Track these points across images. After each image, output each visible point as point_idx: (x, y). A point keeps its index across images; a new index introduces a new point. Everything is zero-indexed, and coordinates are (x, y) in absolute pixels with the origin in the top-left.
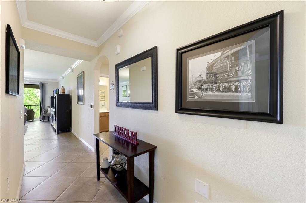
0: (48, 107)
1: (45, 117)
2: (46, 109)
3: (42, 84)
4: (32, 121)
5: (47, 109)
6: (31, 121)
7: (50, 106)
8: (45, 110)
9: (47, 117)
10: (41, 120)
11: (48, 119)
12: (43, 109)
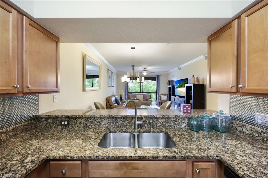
3: (158, 76)
10: (156, 105)
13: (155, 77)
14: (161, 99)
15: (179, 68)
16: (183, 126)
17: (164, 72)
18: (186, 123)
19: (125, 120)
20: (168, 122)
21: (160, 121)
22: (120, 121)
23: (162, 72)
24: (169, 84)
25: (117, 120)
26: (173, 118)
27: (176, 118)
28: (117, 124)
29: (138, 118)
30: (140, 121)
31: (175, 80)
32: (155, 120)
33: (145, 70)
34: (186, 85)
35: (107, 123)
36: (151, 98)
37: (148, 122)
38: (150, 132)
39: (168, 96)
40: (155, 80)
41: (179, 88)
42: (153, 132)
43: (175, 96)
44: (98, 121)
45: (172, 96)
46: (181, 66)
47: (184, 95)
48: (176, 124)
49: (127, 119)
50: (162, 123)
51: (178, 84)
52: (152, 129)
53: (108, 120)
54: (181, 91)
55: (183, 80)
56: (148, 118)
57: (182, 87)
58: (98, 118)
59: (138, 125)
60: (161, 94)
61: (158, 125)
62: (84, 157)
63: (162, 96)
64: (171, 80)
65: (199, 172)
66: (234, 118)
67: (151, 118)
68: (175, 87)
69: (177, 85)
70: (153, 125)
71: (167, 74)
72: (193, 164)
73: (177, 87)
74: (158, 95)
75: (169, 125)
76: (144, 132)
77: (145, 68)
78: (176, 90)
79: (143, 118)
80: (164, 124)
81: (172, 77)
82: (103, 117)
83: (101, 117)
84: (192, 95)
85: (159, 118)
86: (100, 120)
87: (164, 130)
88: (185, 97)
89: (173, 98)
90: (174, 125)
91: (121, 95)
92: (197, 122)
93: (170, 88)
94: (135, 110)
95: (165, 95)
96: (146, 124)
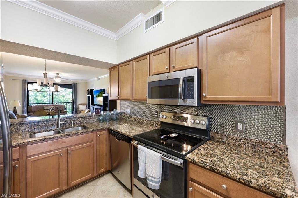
13: (72, 85)
14: (79, 109)
15: (98, 78)
16: (95, 121)
17: (83, 80)
18: (97, 119)
19: (47, 123)
20: (85, 120)
21: (79, 120)
22: (43, 124)
23: (80, 80)
24: (88, 94)
25: (39, 124)
26: (89, 117)
27: (91, 117)
28: (40, 127)
29: (60, 120)
30: (63, 121)
31: (95, 90)
32: (75, 120)
33: (58, 77)
34: (103, 95)
35: (28, 128)
36: (66, 109)
37: (69, 121)
38: (71, 127)
39: (87, 106)
40: (72, 88)
41: (98, 98)
42: (74, 127)
43: (94, 105)
44: (15, 127)
45: (91, 105)
46: (100, 77)
47: (102, 103)
48: (90, 121)
49: (50, 122)
50: (81, 121)
51: (98, 94)
52: (73, 125)
53: (28, 125)
54: (100, 101)
55: (101, 90)
56: (69, 119)
57: (100, 97)
58: (17, 124)
59: (61, 124)
60: (79, 104)
61: (77, 123)
62: (23, 143)
63: (80, 106)
64: (90, 90)
65: (99, 135)
66: (122, 113)
67: (72, 119)
68: (95, 96)
69: (96, 94)
70: (73, 123)
71: (87, 83)
72: (97, 133)
73: (96, 97)
74: (76, 105)
75: (85, 121)
76: (66, 128)
77: (58, 74)
78: (95, 99)
79: (65, 119)
80: (82, 121)
81: (92, 86)
82: (23, 123)
83: (21, 123)
84: (107, 103)
85: (78, 118)
86: (19, 126)
87: (82, 125)
88: (102, 105)
89: (91, 107)
90: (89, 122)
91: (15, 107)
92: (103, 117)
93: (89, 97)
94: (58, 116)
95: (84, 104)
96: (68, 123)
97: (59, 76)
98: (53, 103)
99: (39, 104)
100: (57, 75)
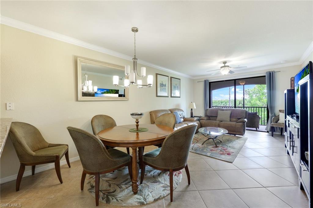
0: (280, 111)
1: (275, 128)
2: (277, 115)
3: (270, 74)
4: (257, 131)
5: (279, 115)
6: (255, 129)
7: (284, 109)
8: (275, 116)
9: (278, 129)
10: (268, 132)
11: (280, 131)
12: (271, 114)
45: (287, 114)
77: (225, 63)
91: (192, 109)
93: (285, 95)
97: (226, 65)
98: (235, 107)
99: (217, 107)
100: (223, 65)
